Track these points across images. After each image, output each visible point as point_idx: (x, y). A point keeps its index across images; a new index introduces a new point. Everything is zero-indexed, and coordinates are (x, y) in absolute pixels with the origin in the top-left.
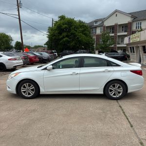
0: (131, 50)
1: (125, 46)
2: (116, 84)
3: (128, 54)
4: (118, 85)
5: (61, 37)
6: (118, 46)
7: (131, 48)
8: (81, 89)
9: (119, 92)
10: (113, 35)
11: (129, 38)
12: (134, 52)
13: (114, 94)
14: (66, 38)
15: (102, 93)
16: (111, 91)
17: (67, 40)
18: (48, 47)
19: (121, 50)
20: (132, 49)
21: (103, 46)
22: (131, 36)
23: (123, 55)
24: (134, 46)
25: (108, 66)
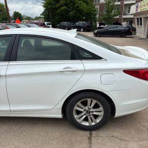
0: (138, 21)
1: (132, 16)
2: (89, 100)
3: (134, 26)
4: (94, 102)
5: (58, 5)
6: (124, 17)
7: (138, 19)
8: (12, 108)
9: (96, 117)
10: (119, 3)
11: (137, 7)
12: (141, 25)
13: (86, 119)
14: (65, 7)
15: (60, 116)
16: (78, 112)
17: (65, 9)
18: (44, 18)
19: (127, 22)
20: (140, 21)
21: (106, 17)
22: (139, 4)
23: (127, 29)
24: (142, 17)
25: (71, 59)
